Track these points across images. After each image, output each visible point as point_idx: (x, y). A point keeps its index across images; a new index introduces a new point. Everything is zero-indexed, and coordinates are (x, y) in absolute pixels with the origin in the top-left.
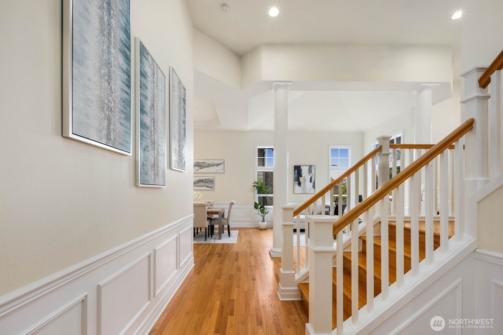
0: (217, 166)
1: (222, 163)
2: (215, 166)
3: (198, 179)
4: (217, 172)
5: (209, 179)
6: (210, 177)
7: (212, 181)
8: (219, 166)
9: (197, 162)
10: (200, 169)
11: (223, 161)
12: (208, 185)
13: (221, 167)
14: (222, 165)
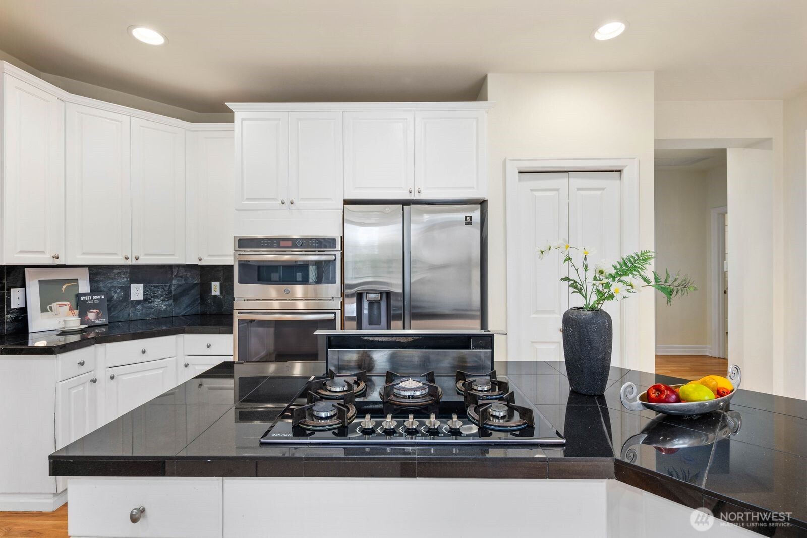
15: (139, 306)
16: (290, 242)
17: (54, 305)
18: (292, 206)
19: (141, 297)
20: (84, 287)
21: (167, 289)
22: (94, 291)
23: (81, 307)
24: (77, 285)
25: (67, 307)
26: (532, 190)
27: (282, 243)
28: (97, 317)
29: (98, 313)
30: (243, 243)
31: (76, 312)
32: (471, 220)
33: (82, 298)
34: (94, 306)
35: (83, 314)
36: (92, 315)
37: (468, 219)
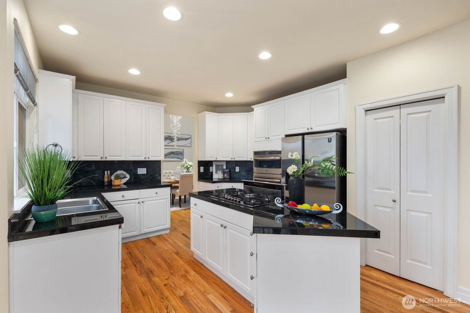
0: (186, 140)
1: (190, 138)
2: (184, 140)
3: (170, 151)
4: (185, 145)
5: (179, 151)
6: (180, 149)
7: (182, 154)
8: (187, 140)
9: (168, 136)
10: (171, 142)
11: (190, 136)
12: (178, 156)
13: (189, 141)
14: (189, 140)
15: (238, 174)
16: (268, 153)
17: (218, 171)
18: (269, 139)
19: (238, 171)
20: (225, 167)
21: (245, 169)
22: (227, 168)
23: (224, 173)
24: (223, 167)
25: (221, 172)
26: (375, 119)
27: (266, 153)
28: (227, 176)
29: (227, 175)
30: (256, 153)
31: (223, 174)
32: (331, 140)
33: (224, 170)
34: (226, 173)
35: (224, 175)
36: (225, 175)
37: (330, 139)
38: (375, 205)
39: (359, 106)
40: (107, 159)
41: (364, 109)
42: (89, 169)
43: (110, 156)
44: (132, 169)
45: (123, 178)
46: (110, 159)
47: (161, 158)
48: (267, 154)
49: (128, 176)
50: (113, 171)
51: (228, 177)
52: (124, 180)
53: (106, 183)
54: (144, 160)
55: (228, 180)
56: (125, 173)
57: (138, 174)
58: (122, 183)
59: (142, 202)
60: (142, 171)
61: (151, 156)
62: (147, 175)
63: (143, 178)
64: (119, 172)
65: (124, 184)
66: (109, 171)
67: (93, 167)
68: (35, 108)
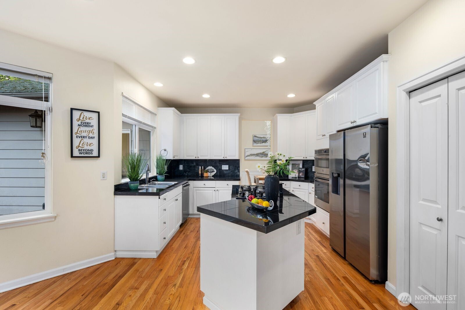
16: (323, 151)
17: (294, 170)
18: (325, 136)
20: (301, 166)
24: (299, 166)
25: (297, 171)
26: (420, 102)
30: (316, 152)
32: (366, 135)
33: (300, 169)
34: (302, 172)
35: (299, 174)
36: (301, 174)
37: (364, 134)
38: (421, 223)
39: (399, 87)
40: (199, 158)
41: (404, 90)
42: (192, 165)
43: (201, 156)
44: (218, 165)
45: (212, 172)
46: (200, 158)
47: (236, 157)
48: (322, 153)
49: (215, 171)
50: (206, 167)
51: (303, 176)
52: (213, 174)
53: (200, 174)
54: (223, 159)
55: (303, 179)
56: (213, 168)
57: (222, 169)
58: (211, 176)
59: (217, 190)
60: (225, 167)
61: (229, 156)
62: (228, 171)
63: (225, 172)
64: (210, 168)
65: (213, 176)
66: (203, 167)
67: (195, 164)
68: (156, 130)
